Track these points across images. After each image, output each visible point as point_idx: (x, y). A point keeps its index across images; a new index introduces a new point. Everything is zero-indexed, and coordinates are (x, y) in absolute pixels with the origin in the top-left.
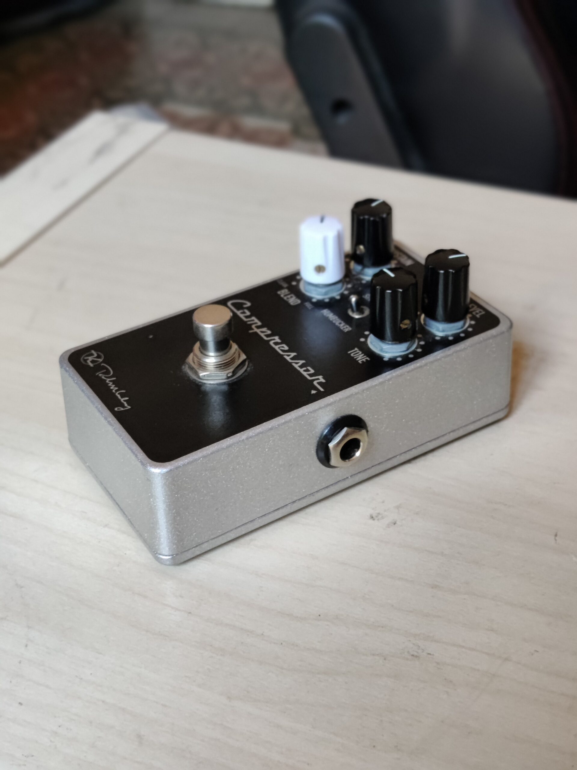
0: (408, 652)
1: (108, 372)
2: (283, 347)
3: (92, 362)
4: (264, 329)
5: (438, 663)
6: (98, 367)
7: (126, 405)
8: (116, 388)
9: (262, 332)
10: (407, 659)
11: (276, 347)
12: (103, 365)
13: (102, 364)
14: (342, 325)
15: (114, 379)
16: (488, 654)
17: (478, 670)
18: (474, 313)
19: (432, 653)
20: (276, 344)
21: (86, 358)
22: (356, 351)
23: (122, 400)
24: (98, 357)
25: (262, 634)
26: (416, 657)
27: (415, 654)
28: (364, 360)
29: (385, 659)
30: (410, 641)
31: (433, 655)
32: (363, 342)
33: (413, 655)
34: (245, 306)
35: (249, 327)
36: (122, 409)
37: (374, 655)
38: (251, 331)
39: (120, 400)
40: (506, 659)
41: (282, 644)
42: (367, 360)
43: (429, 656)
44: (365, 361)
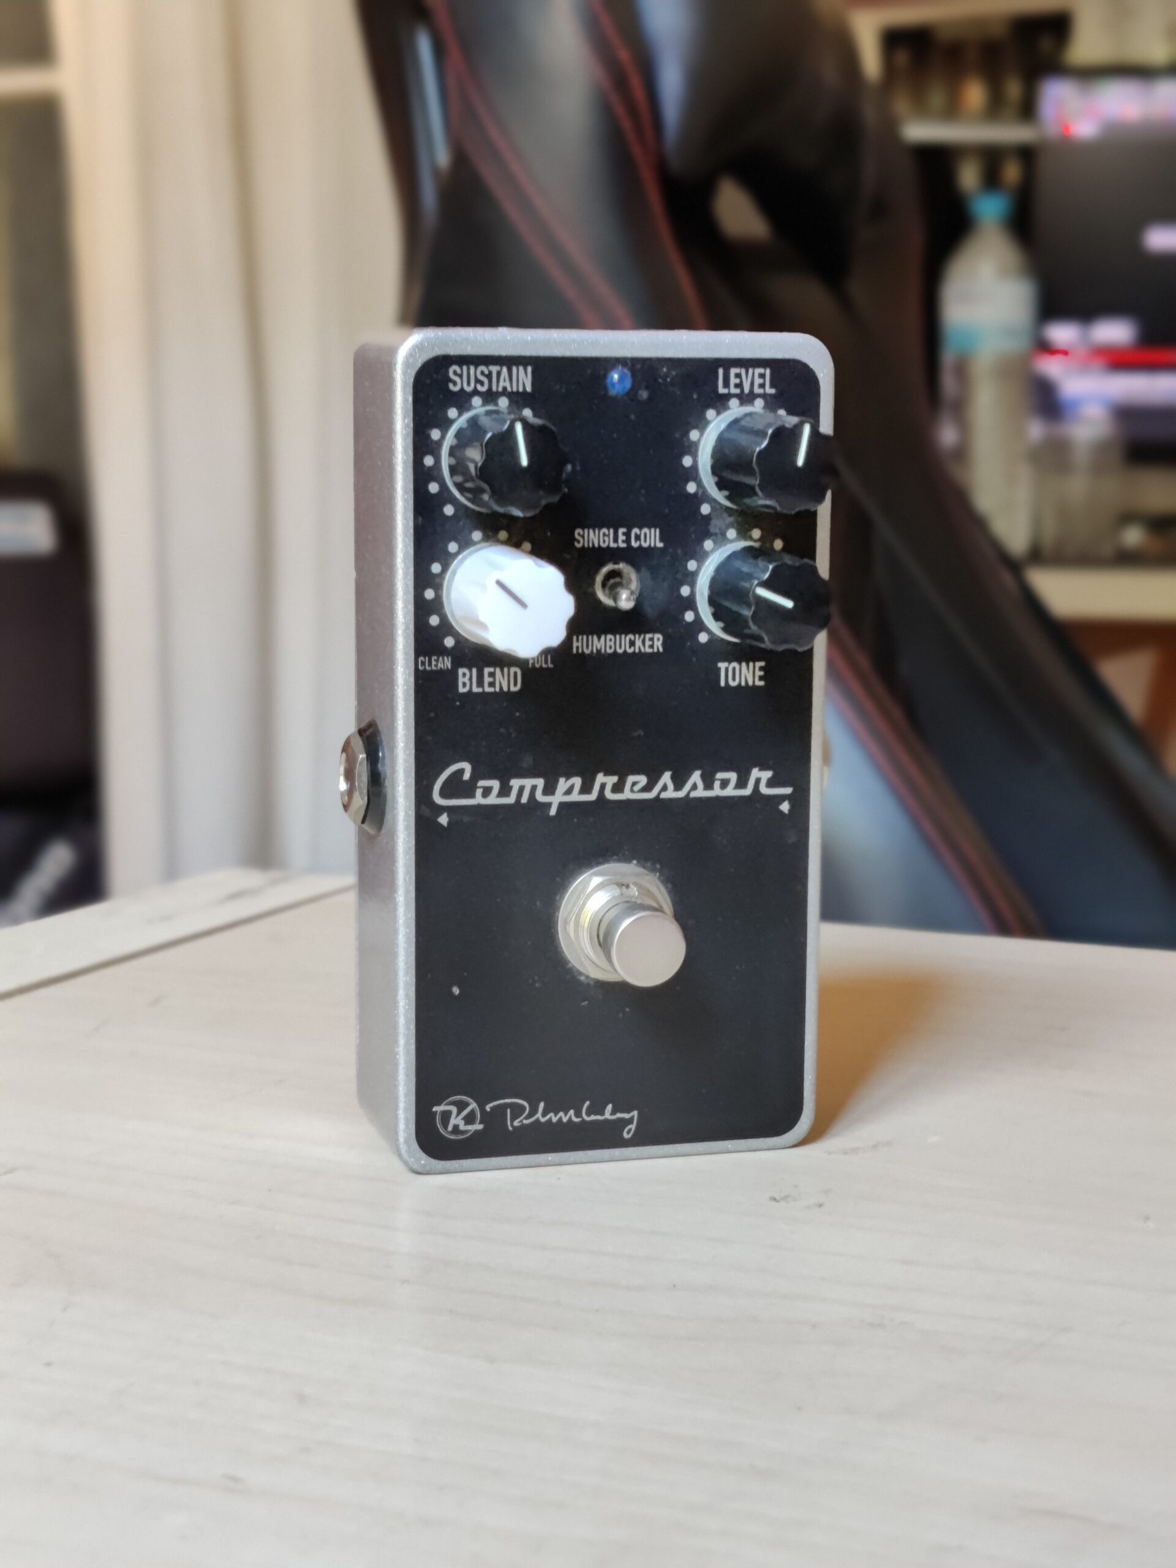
1: (517, 1111)
2: (634, 784)
3: (470, 1119)
4: (563, 784)
6: (494, 1120)
7: (626, 1116)
8: (572, 1112)
9: (569, 791)
11: (627, 795)
12: (491, 1108)
13: (488, 1108)
14: (638, 643)
15: (542, 1105)
18: (757, 390)
20: (618, 788)
21: (450, 1128)
22: (727, 670)
23: (608, 1115)
24: (462, 1106)
28: (759, 673)
32: (710, 641)
34: (467, 776)
35: (534, 806)
36: (633, 1127)
38: (553, 812)
39: (607, 1121)
42: (761, 669)
44: (762, 673)
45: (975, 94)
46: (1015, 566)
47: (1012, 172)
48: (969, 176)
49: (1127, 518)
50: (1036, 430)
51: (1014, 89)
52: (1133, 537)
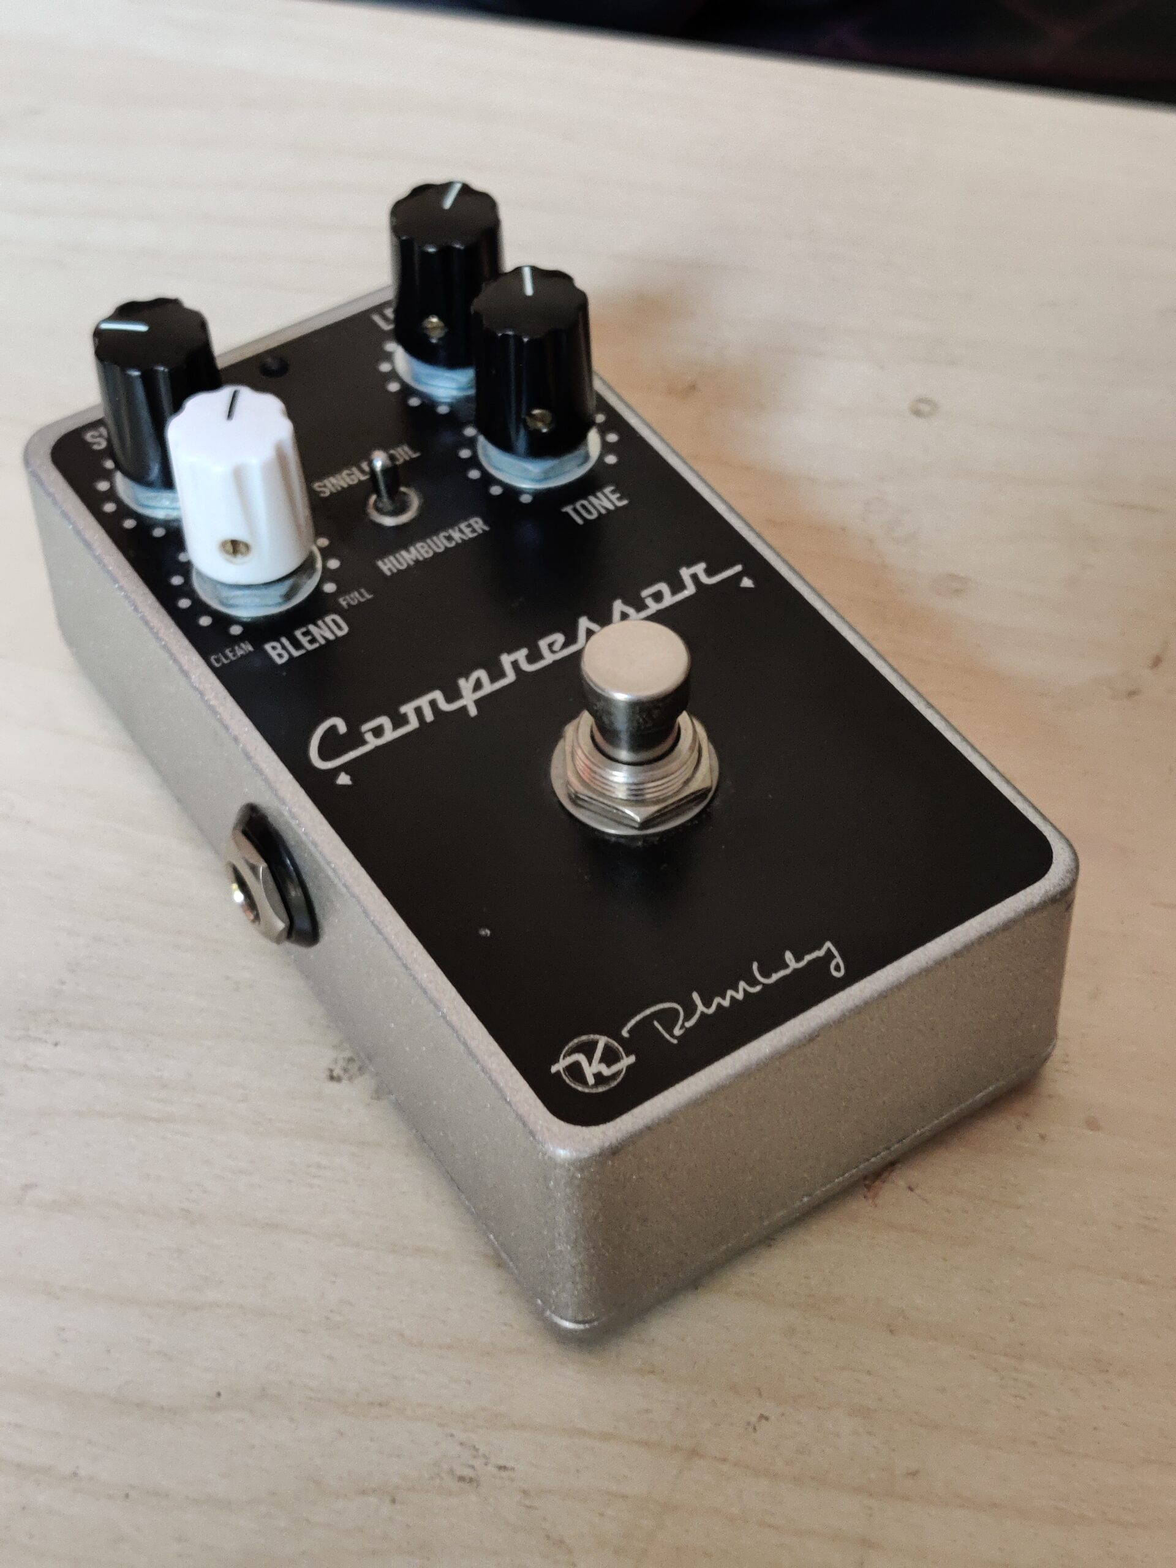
0: (451, 1472)
1: (668, 1018)
4: (465, 684)
5: (525, 1492)
6: (644, 1043)
7: (819, 953)
8: (742, 985)
9: (478, 687)
10: (450, 1493)
11: (550, 656)
12: (629, 1032)
13: (625, 1033)
15: (697, 996)
16: (645, 1444)
17: (624, 1497)
19: (510, 1464)
21: (591, 1081)
22: (575, 510)
23: (793, 964)
24: (589, 1048)
25: (75, 1474)
26: (471, 1480)
27: (467, 1472)
28: (614, 496)
29: (393, 1501)
30: (452, 1435)
31: (513, 1469)
33: (461, 1479)
34: (343, 729)
35: (446, 718)
36: (838, 959)
37: (364, 1492)
38: (473, 712)
39: (797, 971)
40: (694, 1453)
41: (127, 1496)
42: (613, 492)
43: (504, 1474)
44: (617, 495)
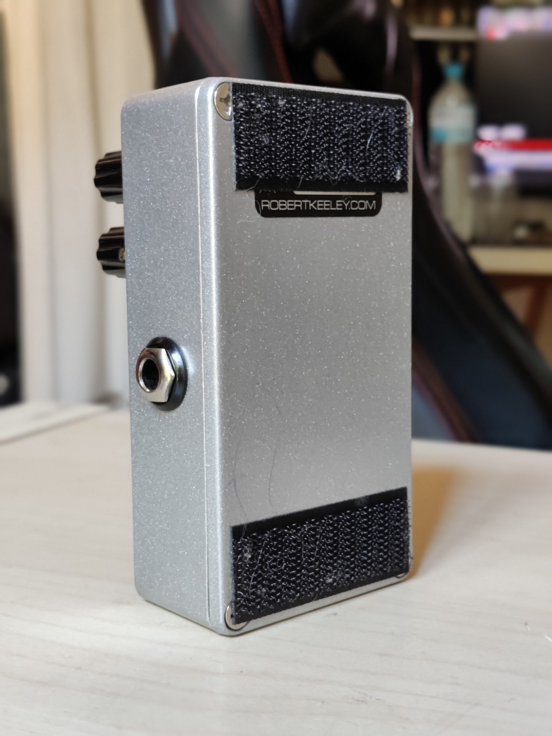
45: (447, 16)
46: (464, 246)
47: (464, 55)
48: (444, 56)
49: (518, 223)
50: (474, 181)
51: (465, 15)
52: (521, 233)
